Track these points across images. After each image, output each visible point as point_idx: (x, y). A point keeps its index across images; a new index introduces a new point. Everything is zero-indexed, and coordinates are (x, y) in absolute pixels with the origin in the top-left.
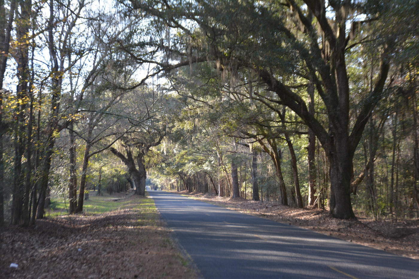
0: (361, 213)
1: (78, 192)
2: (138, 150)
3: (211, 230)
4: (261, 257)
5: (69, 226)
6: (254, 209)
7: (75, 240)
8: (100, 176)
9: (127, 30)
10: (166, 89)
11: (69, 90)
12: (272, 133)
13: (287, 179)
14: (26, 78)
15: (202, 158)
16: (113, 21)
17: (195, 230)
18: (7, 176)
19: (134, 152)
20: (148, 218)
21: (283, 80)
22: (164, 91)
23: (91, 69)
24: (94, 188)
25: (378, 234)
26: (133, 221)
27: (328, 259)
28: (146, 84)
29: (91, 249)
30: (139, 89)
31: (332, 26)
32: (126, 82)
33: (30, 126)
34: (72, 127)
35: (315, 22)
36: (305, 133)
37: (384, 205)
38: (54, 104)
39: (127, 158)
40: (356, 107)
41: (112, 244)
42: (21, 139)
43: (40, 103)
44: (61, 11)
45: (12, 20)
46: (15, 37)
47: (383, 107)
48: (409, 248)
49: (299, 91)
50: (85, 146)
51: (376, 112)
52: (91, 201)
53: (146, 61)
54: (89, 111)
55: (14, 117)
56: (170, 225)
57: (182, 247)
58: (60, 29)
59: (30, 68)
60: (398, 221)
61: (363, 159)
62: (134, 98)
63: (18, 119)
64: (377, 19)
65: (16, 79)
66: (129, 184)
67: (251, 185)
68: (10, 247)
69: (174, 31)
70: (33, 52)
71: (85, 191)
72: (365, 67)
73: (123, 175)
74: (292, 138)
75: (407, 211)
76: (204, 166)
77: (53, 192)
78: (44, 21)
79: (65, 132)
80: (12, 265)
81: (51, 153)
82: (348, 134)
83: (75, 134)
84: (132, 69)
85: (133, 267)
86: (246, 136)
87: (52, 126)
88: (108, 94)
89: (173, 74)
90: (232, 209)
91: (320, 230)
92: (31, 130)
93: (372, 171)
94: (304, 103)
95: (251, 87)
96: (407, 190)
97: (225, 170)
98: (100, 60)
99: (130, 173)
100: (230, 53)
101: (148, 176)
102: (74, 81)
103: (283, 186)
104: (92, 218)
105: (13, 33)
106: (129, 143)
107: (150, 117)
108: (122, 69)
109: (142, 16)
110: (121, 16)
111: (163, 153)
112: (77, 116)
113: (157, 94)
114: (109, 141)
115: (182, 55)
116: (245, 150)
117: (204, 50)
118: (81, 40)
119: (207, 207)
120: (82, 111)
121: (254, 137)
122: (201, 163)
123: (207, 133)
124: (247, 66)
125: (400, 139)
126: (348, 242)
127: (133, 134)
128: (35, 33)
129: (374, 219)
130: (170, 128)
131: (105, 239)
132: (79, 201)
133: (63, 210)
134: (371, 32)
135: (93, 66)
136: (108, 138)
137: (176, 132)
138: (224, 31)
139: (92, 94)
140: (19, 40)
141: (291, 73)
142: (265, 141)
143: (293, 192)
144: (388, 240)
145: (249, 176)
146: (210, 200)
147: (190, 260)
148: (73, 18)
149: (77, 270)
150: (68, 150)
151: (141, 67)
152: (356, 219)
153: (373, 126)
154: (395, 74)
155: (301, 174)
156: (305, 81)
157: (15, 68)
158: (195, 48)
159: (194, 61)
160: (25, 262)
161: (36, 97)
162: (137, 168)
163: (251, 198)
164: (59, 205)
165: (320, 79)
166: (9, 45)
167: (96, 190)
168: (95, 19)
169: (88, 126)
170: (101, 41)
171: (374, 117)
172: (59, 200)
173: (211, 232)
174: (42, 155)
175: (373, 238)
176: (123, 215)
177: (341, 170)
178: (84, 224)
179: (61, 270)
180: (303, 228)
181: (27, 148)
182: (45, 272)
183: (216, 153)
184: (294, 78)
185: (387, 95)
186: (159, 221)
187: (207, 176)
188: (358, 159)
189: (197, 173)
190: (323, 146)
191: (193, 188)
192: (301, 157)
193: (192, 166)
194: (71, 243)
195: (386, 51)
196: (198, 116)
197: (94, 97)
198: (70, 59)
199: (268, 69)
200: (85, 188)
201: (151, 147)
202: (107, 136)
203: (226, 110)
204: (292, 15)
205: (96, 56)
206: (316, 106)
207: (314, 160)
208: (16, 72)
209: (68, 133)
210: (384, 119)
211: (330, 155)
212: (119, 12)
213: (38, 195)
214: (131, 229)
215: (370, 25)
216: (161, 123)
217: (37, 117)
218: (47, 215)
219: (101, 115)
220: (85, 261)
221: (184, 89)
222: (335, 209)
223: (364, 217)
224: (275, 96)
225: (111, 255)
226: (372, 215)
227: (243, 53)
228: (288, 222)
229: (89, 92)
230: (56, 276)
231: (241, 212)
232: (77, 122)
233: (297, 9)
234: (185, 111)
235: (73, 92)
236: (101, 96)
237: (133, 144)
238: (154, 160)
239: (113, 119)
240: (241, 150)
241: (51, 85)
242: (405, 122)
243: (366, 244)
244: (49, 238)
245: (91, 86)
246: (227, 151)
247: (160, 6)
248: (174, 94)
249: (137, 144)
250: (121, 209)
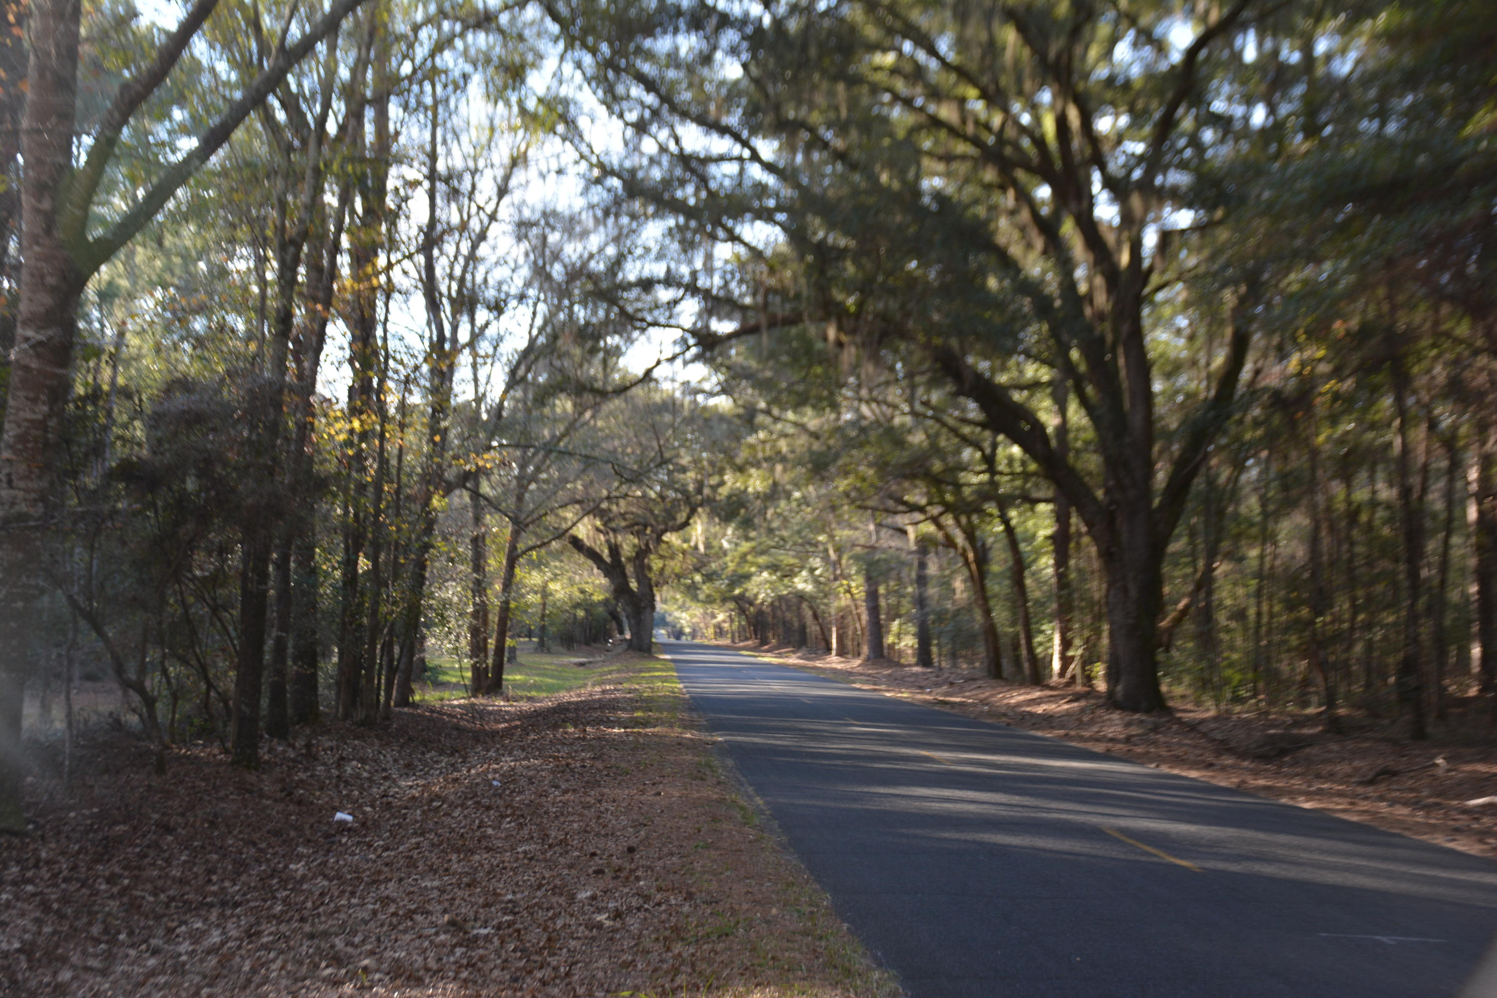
0: (1183, 697)
1: (492, 642)
2: (636, 541)
3: (814, 738)
4: (936, 805)
5: (469, 725)
6: (921, 687)
7: (485, 760)
8: (544, 604)
9: (611, 251)
10: (702, 391)
11: (470, 395)
12: (963, 499)
13: (1001, 615)
14: (371, 368)
15: (792, 561)
16: (578, 229)
17: (775, 738)
18: (325, 604)
19: (625, 546)
20: (660, 709)
21: (993, 371)
22: (700, 398)
23: (523, 344)
24: (530, 635)
25: (1224, 747)
26: (624, 715)
27: (1100, 809)
28: (656, 381)
29: (523, 782)
30: (638, 392)
31: (1110, 239)
32: (606, 376)
33: (378, 486)
34: (477, 485)
35: (1068, 228)
36: (1047, 501)
37: (1237, 677)
38: (434, 428)
39: (608, 560)
40: (1169, 436)
41: (572, 770)
42: (356, 515)
43: (402, 426)
44: (454, 206)
45: (339, 230)
46: (345, 271)
47: (1238, 438)
48: (1297, 783)
49: (1031, 396)
50: (508, 531)
51: (1220, 449)
52: (521, 665)
53: (655, 324)
54: (517, 446)
55: (340, 462)
56: (715, 726)
57: (743, 779)
58: (449, 248)
59: (380, 342)
60: (1272, 717)
61: (1186, 565)
62: (627, 414)
63: (350, 467)
64: (1220, 222)
65: (347, 371)
66: (614, 625)
67: (912, 629)
68: (335, 772)
69: (724, 251)
70: (387, 305)
71: (509, 642)
72: (1191, 338)
73: (600, 602)
74: (1013, 513)
75: (1294, 692)
76: (796, 580)
77: (431, 642)
78: (414, 232)
79: (461, 497)
80: (339, 816)
81: (427, 547)
82: (1150, 502)
83: (483, 502)
84: (622, 343)
85: (624, 828)
86: (901, 508)
87: (429, 482)
88: (564, 405)
89: (721, 354)
90: (865, 687)
91: (1082, 739)
92: (382, 490)
93: (1210, 593)
94: (1042, 427)
95: (913, 387)
96: (1294, 640)
97: (848, 591)
98: (546, 322)
99: (616, 598)
100: (860, 305)
101: (660, 606)
102: (482, 374)
103: (991, 631)
104: (525, 706)
105: (344, 261)
106: (613, 525)
107: (664, 462)
108: (598, 342)
109: (645, 214)
110: (595, 217)
111: (696, 548)
112: (488, 460)
113: (682, 405)
114: (565, 519)
115: (744, 308)
116: (896, 543)
117: (798, 296)
118: (501, 273)
119: (803, 683)
120: (501, 445)
121: (921, 509)
122: (790, 573)
123: (805, 501)
124: (904, 335)
125: (1277, 515)
126: (1151, 768)
127: (622, 502)
128: (393, 259)
129: (1212, 713)
130: (714, 488)
131: (556, 758)
132: (494, 666)
133: (456, 686)
134: (1206, 253)
135: (527, 337)
136: (562, 513)
137: (729, 497)
138: (846, 250)
139: (525, 403)
140: (356, 277)
141: (1010, 353)
142: (948, 521)
143: (1016, 647)
144: (1246, 764)
145: (907, 606)
146: (810, 664)
147: (762, 812)
148: (481, 222)
149: (490, 831)
150: (468, 541)
151: (643, 338)
152: (1170, 711)
153: (1211, 482)
154: (1265, 356)
155: (1037, 602)
156: (1045, 374)
157: (346, 346)
158: (775, 291)
159: (773, 323)
160: (368, 809)
161: (392, 411)
162: (633, 585)
163: (913, 660)
164: (445, 673)
165: (1083, 368)
166: (331, 289)
167: (535, 639)
168: (536, 224)
169: (514, 482)
170: (549, 277)
171: (1214, 462)
172: (445, 661)
173: (813, 744)
174: (405, 553)
175: (1210, 759)
176: (600, 700)
177: (1133, 593)
178: (506, 721)
179: (452, 831)
180: (1039, 734)
181: (370, 536)
182: (415, 834)
183: (826, 550)
184: (1018, 364)
185: (1246, 408)
186: (686, 715)
187: (805, 605)
188: (1176, 565)
189: (780, 598)
190: (1088, 533)
191: (770, 635)
192: (1035, 561)
193: (767, 582)
194: (474, 767)
195: (1242, 300)
196: (783, 459)
197: (528, 411)
198: (472, 321)
199: (954, 343)
200: (509, 634)
201: (668, 534)
202: (561, 507)
203: (850, 444)
204: (1013, 213)
205: (534, 313)
206: (1071, 436)
207: (1067, 568)
208: (347, 353)
209: (467, 498)
210: (1239, 467)
211: (1108, 556)
212: (592, 207)
213: (397, 650)
214: (619, 734)
215: (1202, 237)
216: (691, 475)
217: (394, 462)
218: (417, 698)
219: (546, 456)
220: (509, 812)
221: (749, 392)
222: (1119, 688)
223: (1189, 706)
224: (973, 410)
225: (569, 796)
226: (1210, 703)
227: (894, 305)
228: (1004, 719)
229: (517, 401)
230: (441, 844)
231: (888, 694)
232: (487, 473)
233: (1025, 197)
234: (751, 446)
235: (479, 399)
236: (547, 411)
237: (625, 528)
238: (675, 565)
239: (575, 465)
240: (888, 541)
241: (428, 384)
242: (1290, 473)
243: (1193, 774)
244: (423, 754)
245: (522, 385)
246: (854, 545)
247: (690, 189)
248: (723, 403)
249: (632, 525)
250: (594, 685)
